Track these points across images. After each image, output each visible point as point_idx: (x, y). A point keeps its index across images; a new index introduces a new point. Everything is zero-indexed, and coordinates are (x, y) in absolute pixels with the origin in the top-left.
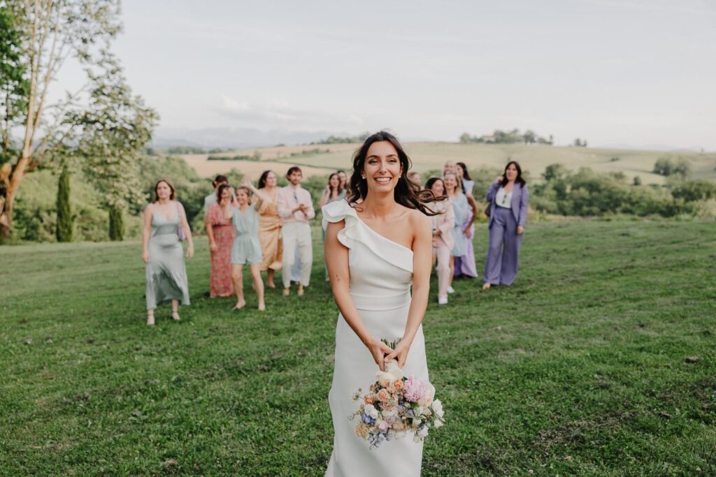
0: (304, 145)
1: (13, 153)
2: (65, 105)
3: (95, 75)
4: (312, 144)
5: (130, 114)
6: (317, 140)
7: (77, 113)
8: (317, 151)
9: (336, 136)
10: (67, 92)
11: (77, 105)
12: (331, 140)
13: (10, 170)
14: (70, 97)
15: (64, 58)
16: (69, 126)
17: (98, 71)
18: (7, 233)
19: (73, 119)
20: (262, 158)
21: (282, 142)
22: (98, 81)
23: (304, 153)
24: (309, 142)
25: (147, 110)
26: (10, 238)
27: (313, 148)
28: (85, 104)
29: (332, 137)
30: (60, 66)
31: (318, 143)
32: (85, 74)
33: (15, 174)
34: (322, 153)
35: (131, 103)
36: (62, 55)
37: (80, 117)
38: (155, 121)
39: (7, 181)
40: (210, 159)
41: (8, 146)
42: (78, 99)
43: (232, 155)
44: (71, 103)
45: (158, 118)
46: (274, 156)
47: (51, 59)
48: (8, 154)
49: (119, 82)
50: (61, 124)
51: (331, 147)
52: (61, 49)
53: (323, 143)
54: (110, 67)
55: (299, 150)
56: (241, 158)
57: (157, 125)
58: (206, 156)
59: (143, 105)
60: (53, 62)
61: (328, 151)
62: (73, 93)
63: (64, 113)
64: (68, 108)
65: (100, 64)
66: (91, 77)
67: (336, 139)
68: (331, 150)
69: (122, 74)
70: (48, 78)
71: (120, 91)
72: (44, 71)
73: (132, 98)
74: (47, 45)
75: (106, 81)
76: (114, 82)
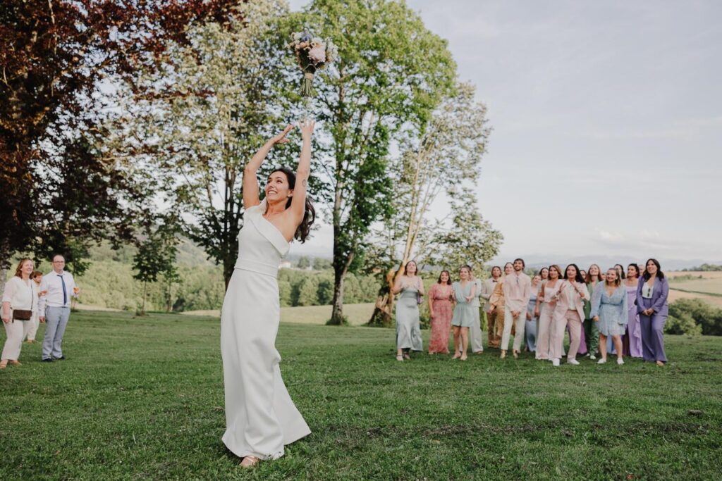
0: (677, 271)
1: (396, 262)
2: (434, 229)
3: (457, 206)
4: (684, 270)
5: (480, 235)
6: (688, 267)
7: (443, 234)
8: (689, 277)
9: (710, 264)
10: (436, 220)
11: (443, 229)
12: (704, 268)
13: (394, 274)
14: (438, 223)
15: (435, 195)
16: (436, 244)
17: (459, 203)
18: (388, 319)
19: (439, 239)
22: (458, 210)
23: (675, 278)
24: (681, 269)
25: (493, 232)
26: (390, 323)
27: (685, 273)
28: (448, 228)
30: (432, 200)
31: (691, 270)
32: (450, 206)
33: (396, 278)
34: (694, 278)
35: (481, 226)
36: (435, 193)
37: (444, 238)
38: (500, 241)
39: (391, 282)
41: (393, 257)
42: (443, 224)
44: (439, 228)
45: (503, 239)
47: (426, 196)
48: (393, 263)
49: (473, 211)
50: (431, 243)
51: (704, 274)
52: (434, 189)
53: (696, 270)
54: (469, 200)
57: (502, 243)
59: (491, 228)
60: (428, 198)
61: (700, 277)
62: (440, 220)
63: (433, 234)
64: (436, 231)
65: (461, 198)
66: (454, 207)
67: (709, 267)
68: (704, 276)
69: (476, 205)
70: (423, 210)
71: (474, 217)
72: (421, 205)
73: (482, 223)
74: (425, 187)
75: (464, 210)
76: (470, 211)
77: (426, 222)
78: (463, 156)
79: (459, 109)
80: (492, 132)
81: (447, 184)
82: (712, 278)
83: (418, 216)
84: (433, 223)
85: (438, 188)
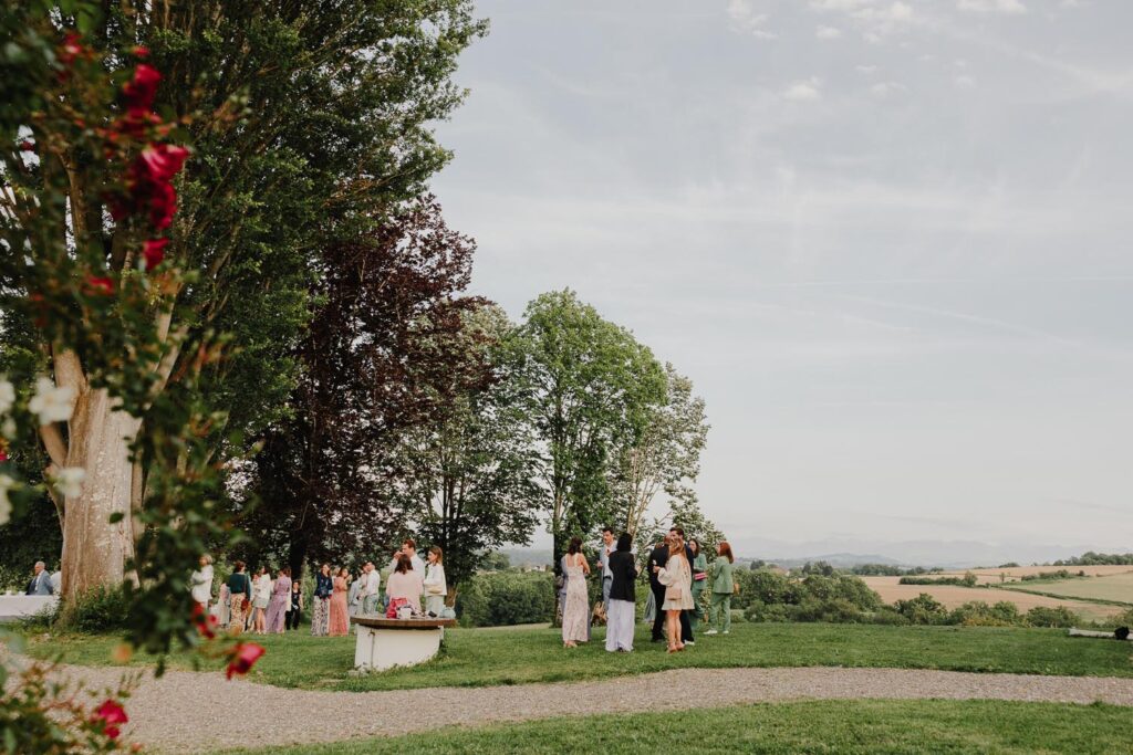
0: (1046, 565)
3: (677, 505)
4: (1058, 564)
6: (1064, 559)
8: (1063, 575)
10: (655, 519)
12: (1088, 559)
14: (657, 523)
15: (654, 493)
20: (977, 583)
21: (1014, 561)
22: (678, 510)
23: (1044, 576)
24: (1053, 562)
25: (715, 533)
27: (1057, 569)
29: (1090, 554)
30: (650, 499)
31: (1068, 564)
32: (669, 505)
34: (1071, 577)
35: (702, 527)
36: (653, 491)
40: (903, 582)
43: (934, 577)
46: (998, 580)
47: (644, 494)
49: (693, 511)
51: (1087, 570)
52: (652, 487)
53: (1075, 562)
54: (689, 499)
55: (1036, 572)
56: (948, 582)
58: (899, 578)
59: (712, 528)
60: (645, 497)
61: (1081, 574)
62: (659, 520)
65: (680, 497)
66: (673, 507)
67: (1097, 559)
68: (1086, 573)
69: (697, 505)
70: (640, 510)
71: (694, 517)
72: (639, 503)
73: (703, 524)
74: (642, 485)
75: (684, 510)
76: (691, 510)
77: (644, 521)
78: (681, 452)
79: (675, 401)
80: (710, 430)
81: (665, 481)
82: (1098, 576)
83: (636, 516)
84: (650, 523)
85: (656, 485)
